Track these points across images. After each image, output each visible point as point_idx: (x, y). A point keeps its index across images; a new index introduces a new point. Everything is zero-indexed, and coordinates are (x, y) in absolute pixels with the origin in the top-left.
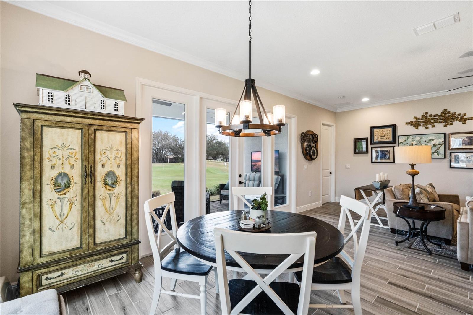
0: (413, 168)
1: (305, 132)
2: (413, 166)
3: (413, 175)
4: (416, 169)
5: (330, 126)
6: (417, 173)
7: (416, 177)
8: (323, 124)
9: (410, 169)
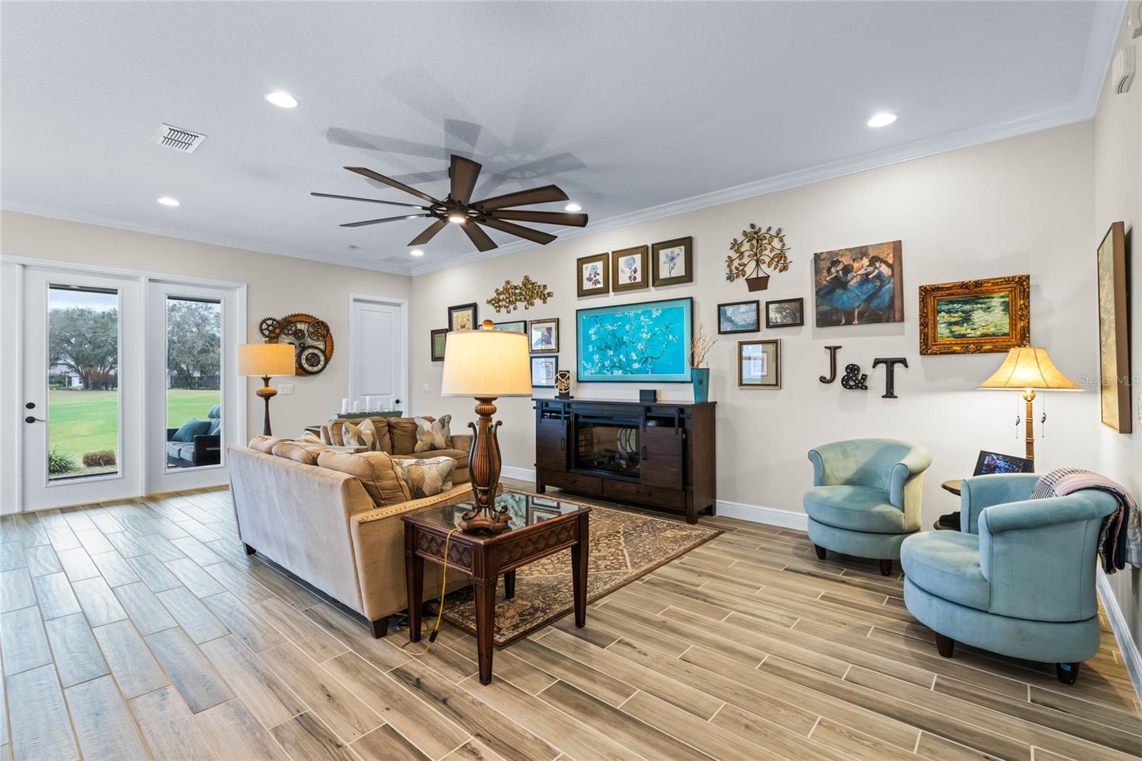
0: (267, 385)
1: (279, 317)
2: (266, 380)
3: (267, 396)
4: (272, 387)
5: (399, 305)
6: (274, 394)
7: (272, 400)
8: (355, 300)
9: (261, 386)
